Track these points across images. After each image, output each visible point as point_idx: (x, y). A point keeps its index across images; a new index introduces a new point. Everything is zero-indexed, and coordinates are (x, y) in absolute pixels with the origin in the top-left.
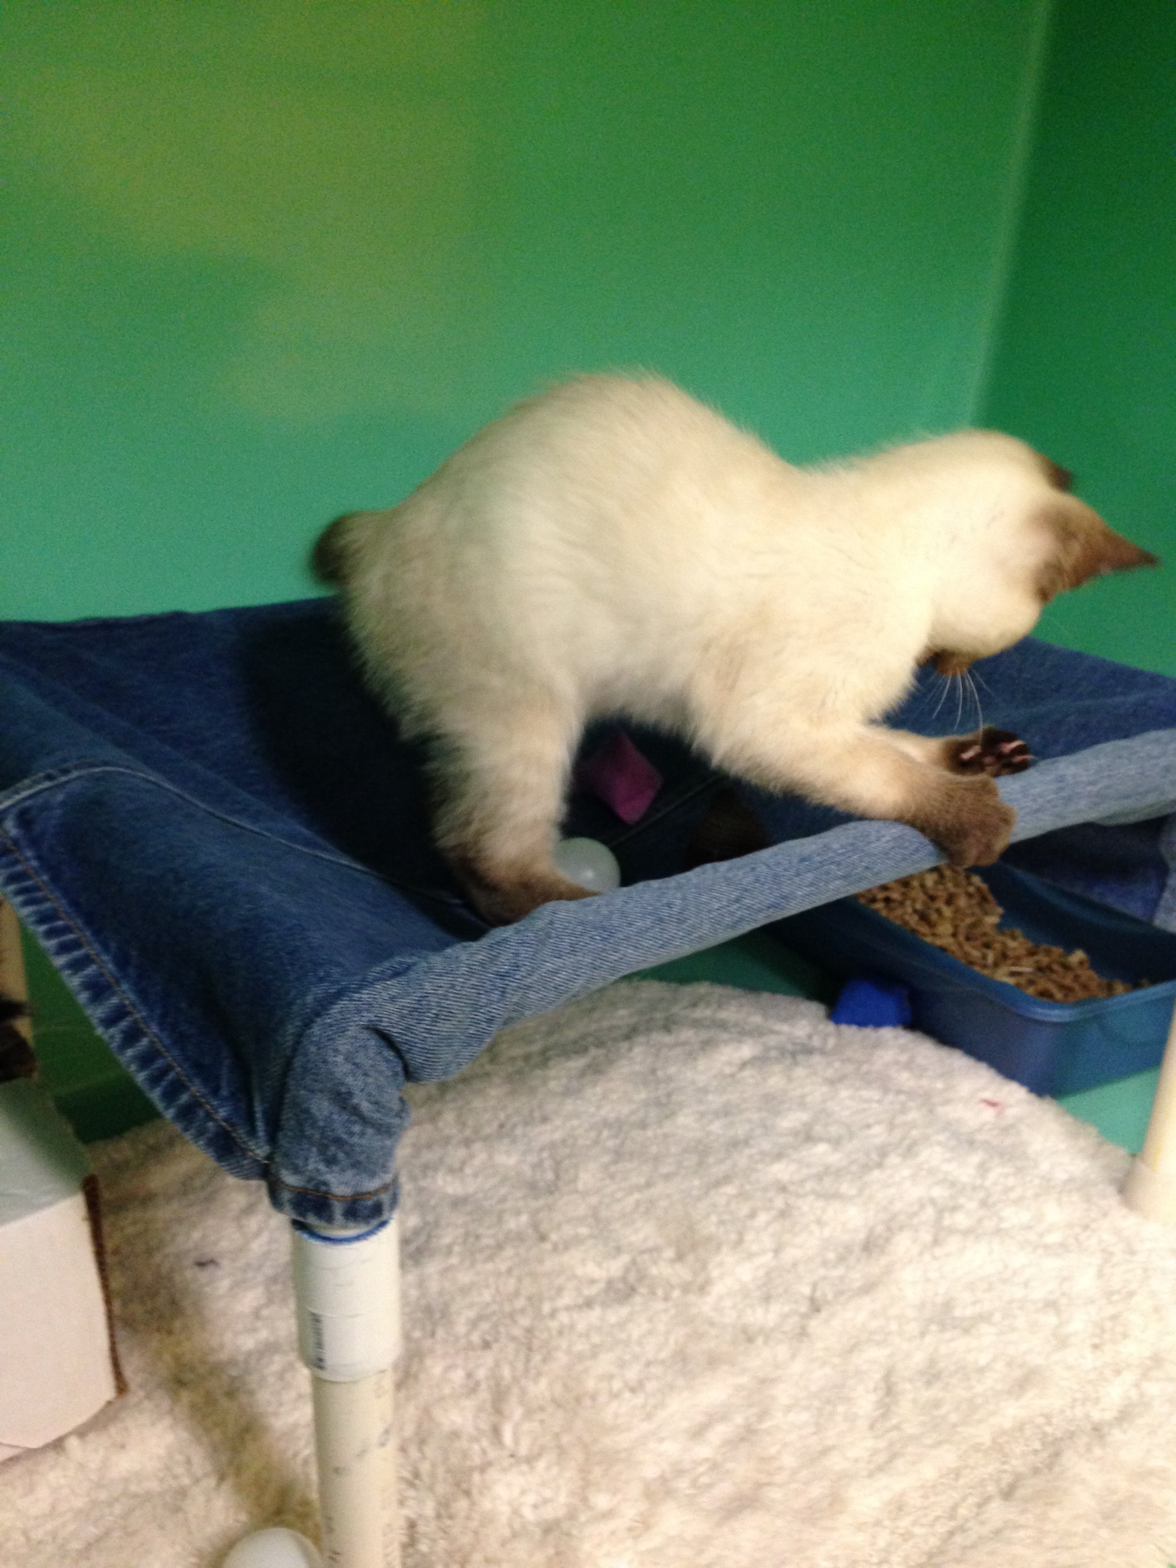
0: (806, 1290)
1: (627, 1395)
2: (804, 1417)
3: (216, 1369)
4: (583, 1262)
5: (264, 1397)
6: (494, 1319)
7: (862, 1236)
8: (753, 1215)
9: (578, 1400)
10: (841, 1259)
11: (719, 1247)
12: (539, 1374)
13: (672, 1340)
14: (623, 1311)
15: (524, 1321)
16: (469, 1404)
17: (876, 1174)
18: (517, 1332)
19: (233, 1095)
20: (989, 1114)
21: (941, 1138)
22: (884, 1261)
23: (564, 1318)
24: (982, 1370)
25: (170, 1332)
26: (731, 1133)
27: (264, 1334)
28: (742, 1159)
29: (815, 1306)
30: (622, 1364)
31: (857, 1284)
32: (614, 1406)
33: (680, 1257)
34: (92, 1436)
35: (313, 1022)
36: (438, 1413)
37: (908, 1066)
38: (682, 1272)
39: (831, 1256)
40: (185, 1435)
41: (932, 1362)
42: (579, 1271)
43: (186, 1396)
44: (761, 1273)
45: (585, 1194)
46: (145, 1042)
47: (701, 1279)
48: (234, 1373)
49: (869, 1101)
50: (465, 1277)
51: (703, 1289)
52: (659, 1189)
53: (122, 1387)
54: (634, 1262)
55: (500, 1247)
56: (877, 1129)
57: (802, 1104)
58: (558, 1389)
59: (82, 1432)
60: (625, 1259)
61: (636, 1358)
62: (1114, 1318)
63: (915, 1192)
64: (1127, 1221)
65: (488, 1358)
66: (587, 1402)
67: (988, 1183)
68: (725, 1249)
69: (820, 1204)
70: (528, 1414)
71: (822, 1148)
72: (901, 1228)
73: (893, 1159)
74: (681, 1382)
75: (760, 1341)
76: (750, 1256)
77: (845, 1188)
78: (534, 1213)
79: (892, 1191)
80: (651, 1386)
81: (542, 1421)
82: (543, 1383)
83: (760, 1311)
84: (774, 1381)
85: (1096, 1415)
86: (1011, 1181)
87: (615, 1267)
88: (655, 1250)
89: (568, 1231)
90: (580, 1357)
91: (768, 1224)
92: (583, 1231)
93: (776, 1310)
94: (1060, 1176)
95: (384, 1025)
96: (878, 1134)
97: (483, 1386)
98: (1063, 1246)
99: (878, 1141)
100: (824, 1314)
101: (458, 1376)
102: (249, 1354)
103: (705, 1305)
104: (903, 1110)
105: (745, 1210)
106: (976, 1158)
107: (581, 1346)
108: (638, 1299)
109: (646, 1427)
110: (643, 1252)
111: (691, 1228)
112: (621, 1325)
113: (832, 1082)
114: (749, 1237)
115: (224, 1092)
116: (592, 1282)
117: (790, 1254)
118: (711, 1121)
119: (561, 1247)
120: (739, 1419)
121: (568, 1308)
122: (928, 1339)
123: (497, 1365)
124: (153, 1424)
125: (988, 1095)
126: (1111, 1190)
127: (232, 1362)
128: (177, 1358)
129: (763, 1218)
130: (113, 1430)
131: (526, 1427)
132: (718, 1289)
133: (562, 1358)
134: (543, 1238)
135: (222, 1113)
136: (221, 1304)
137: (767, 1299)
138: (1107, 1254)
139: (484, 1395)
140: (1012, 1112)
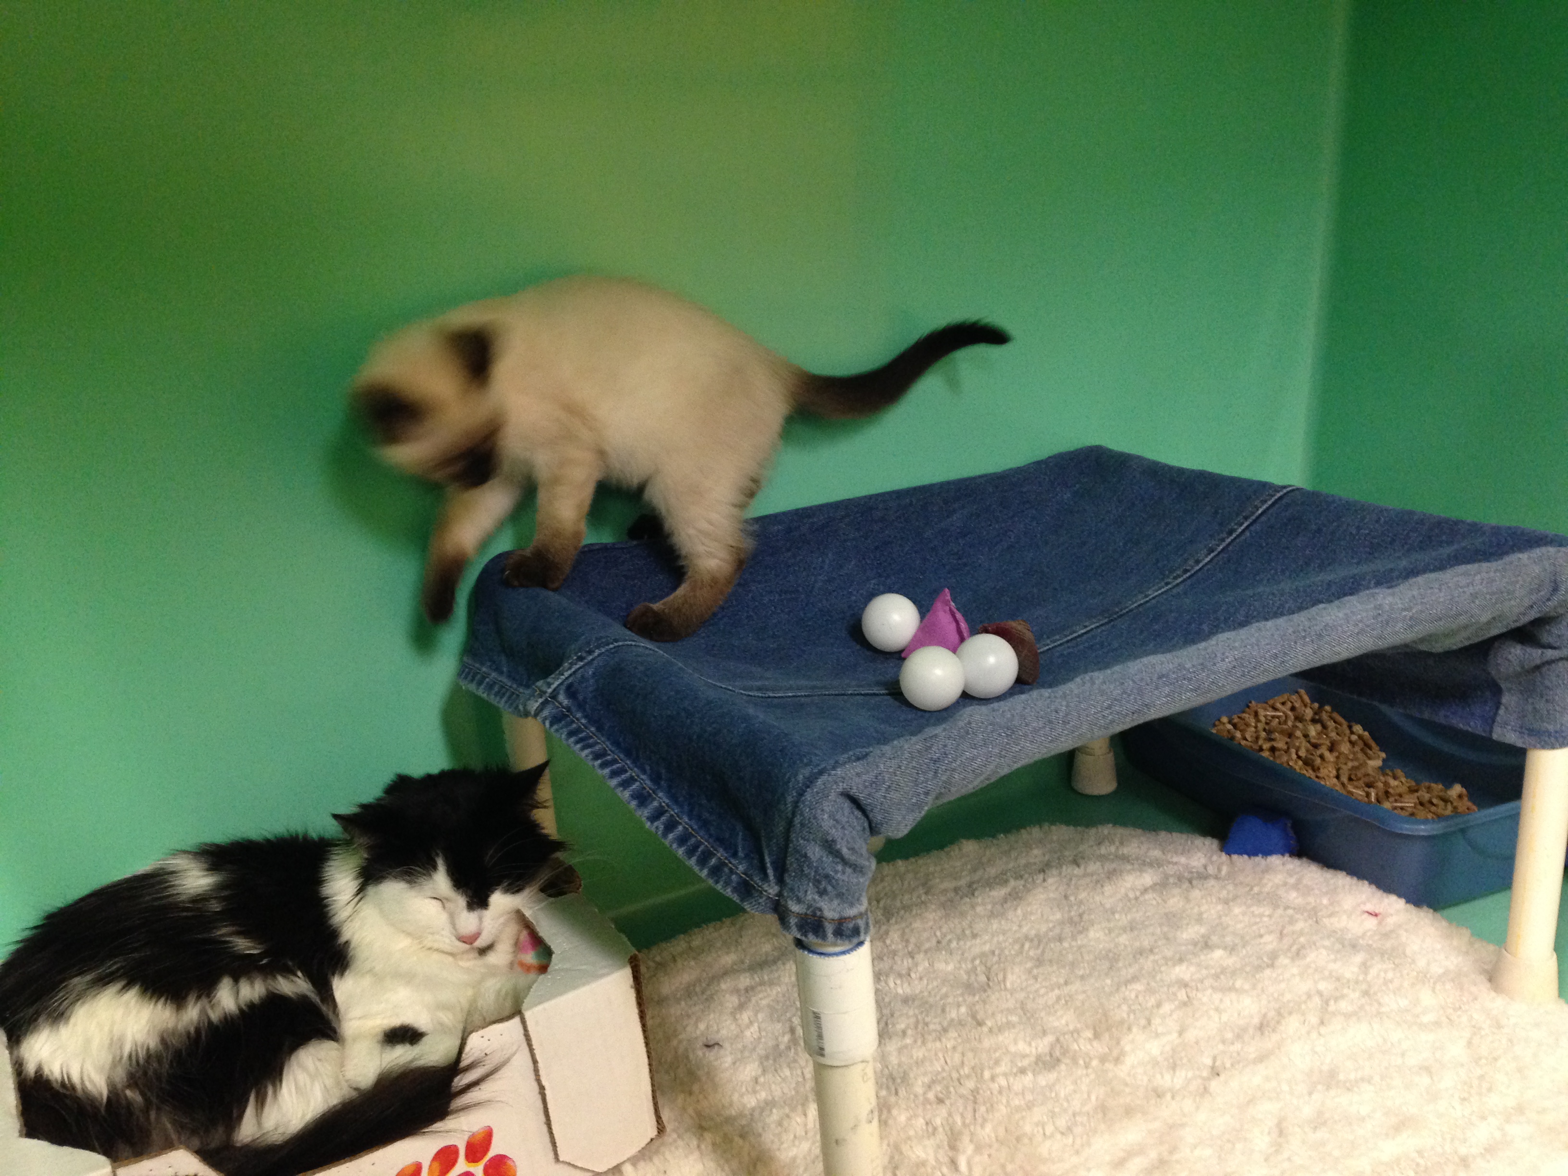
0: (1209, 1062)
1: (1058, 1136)
2: (1208, 1152)
3: (729, 1120)
4: (1015, 1042)
5: (768, 1138)
6: (945, 1082)
7: (1256, 1021)
8: (1159, 1005)
9: (1018, 1139)
10: (1238, 1037)
11: (1129, 1029)
12: (985, 1120)
13: (1093, 1098)
14: (1052, 1076)
15: (970, 1084)
16: (930, 1143)
17: (1268, 972)
18: (963, 1091)
19: (747, 856)
20: (1371, 923)
21: (1327, 943)
22: (1275, 1037)
23: (1003, 1082)
24: (1363, 1119)
25: (691, 1093)
26: (1137, 944)
27: (763, 1095)
28: (1148, 963)
29: (1216, 1072)
30: (1053, 1115)
31: (1253, 1056)
32: (1048, 1143)
33: (1097, 1036)
34: (642, 1164)
35: (805, 791)
36: (905, 1148)
37: (1296, 887)
38: (1100, 1048)
39: (1229, 1035)
40: (711, 1165)
41: (1320, 1113)
42: (1013, 1049)
43: (708, 1136)
44: (1168, 1048)
45: (1012, 992)
46: (680, 828)
47: (1115, 1053)
48: (744, 1122)
49: (1261, 916)
50: (918, 1053)
51: (1117, 1060)
52: (1076, 986)
53: (661, 1129)
54: (1058, 1040)
55: (945, 1030)
56: (1268, 938)
57: (1199, 920)
58: (1001, 1132)
59: (634, 1160)
60: (1050, 1038)
61: (1065, 1110)
62: (1481, 1078)
63: (1303, 987)
64: (1495, 1003)
65: (943, 1111)
66: (1026, 1141)
67: (1369, 978)
68: (1135, 1029)
69: (1217, 996)
70: (978, 1149)
71: (1218, 953)
72: (1290, 1013)
73: (1283, 960)
74: (1103, 1126)
75: (1169, 1096)
76: (1157, 1035)
77: (1238, 983)
78: (971, 1007)
79: (1283, 986)
80: (1078, 1130)
81: (989, 1156)
82: (988, 1128)
83: (1168, 1077)
84: (1183, 1125)
86: (1390, 975)
87: (1042, 1045)
88: (1077, 1031)
89: (1001, 1019)
90: (1018, 1109)
91: (1172, 1012)
92: (1014, 1019)
93: (1182, 1075)
94: (1437, 970)
95: (854, 792)
96: (1270, 942)
97: (941, 1130)
98: (1437, 1024)
99: (1269, 947)
100: (1222, 1077)
101: (920, 1122)
102: (753, 1109)
103: (1122, 1071)
104: (1292, 921)
105: (1152, 1001)
106: (1359, 958)
107: (1016, 1102)
108: (1063, 1067)
109: (1075, 1160)
110: (1064, 1034)
111: (1105, 1015)
112: (1051, 1087)
113: (1226, 902)
114: (1156, 1021)
115: (741, 854)
116: (1024, 1056)
117: (1191, 1035)
118: (1119, 935)
119: (995, 1030)
120: (1153, 1155)
121: (1005, 1075)
122: (1315, 1096)
123: (950, 1114)
124: (686, 1156)
125: (1369, 907)
126: (1482, 978)
127: (741, 1115)
128: (699, 1114)
129: (1167, 1008)
130: (656, 1160)
131: (977, 1159)
132: (1130, 1060)
133: (1003, 1110)
134: (980, 1024)
135: (741, 868)
136: (727, 1074)
137: (1174, 1067)
138: (1476, 1029)
139: (941, 1136)
140: (1391, 921)
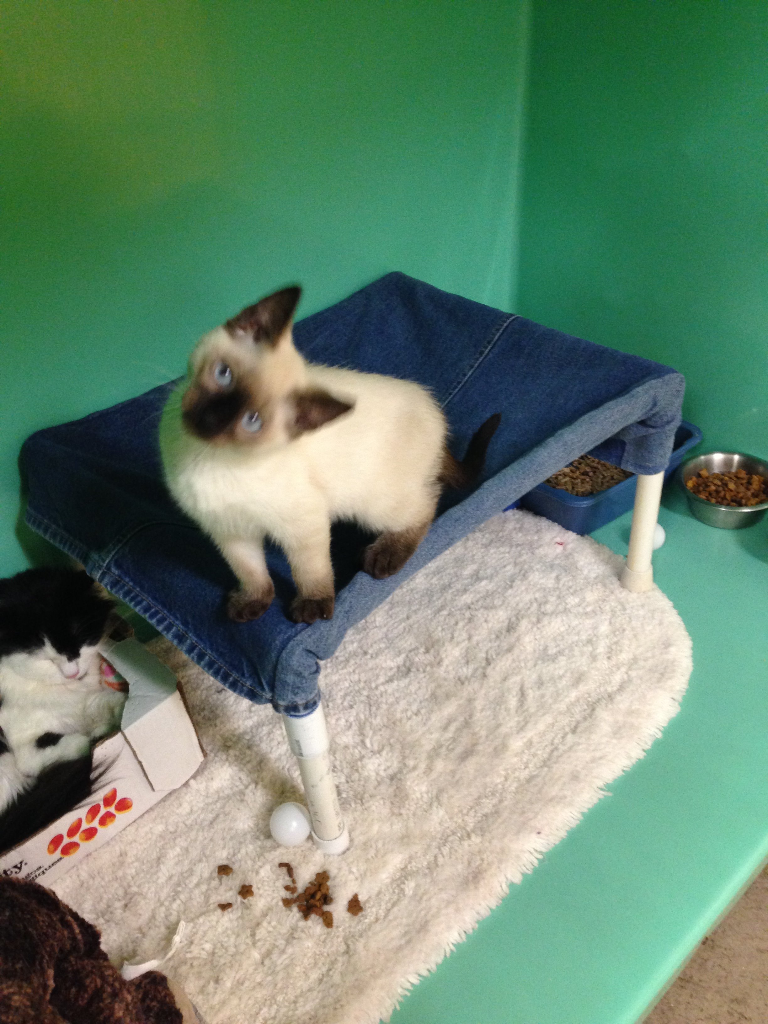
0: (483, 655)
1: (414, 717)
2: (488, 713)
3: (239, 738)
4: (385, 661)
5: (264, 747)
6: (352, 694)
7: (506, 624)
8: (457, 624)
9: (394, 723)
10: (497, 637)
11: (444, 644)
12: (376, 716)
13: (429, 690)
14: (407, 681)
15: (365, 693)
16: (350, 733)
17: (510, 592)
18: (363, 698)
19: (250, 676)
20: (559, 549)
21: (538, 567)
22: (516, 635)
23: (382, 688)
24: (560, 677)
25: (216, 726)
26: (442, 582)
27: (255, 719)
28: (448, 595)
29: (488, 662)
30: (410, 704)
31: (506, 648)
32: (409, 723)
33: (427, 651)
35: (282, 652)
36: (338, 740)
37: (521, 529)
38: (430, 657)
39: (493, 636)
40: (236, 768)
41: (540, 678)
42: (384, 665)
43: (232, 752)
44: (464, 651)
45: (380, 627)
47: (437, 660)
48: (248, 737)
49: (503, 553)
50: (335, 678)
51: (439, 663)
52: (414, 618)
53: (205, 755)
54: (407, 656)
55: (347, 661)
56: (508, 568)
57: (473, 561)
58: (385, 720)
59: (194, 777)
60: (403, 656)
61: (415, 700)
62: (616, 643)
63: (527, 598)
64: (623, 594)
65: (354, 712)
66: (398, 723)
67: (560, 585)
68: (446, 644)
69: (485, 612)
70: (375, 733)
71: (484, 583)
72: (522, 618)
73: (518, 582)
74: (436, 708)
75: (466, 683)
76: (458, 644)
77: (497, 602)
78: (360, 641)
79: (518, 598)
80: (423, 711)
81: (381, 735)
82: (379, 718)
83: (465, 670)
84: (474, 699)
85: (610, 690)
86: (570, 584)
87: (400, 660)
88: (417, 648)
89: (376, 647)
90: (392, 704)
91: (464, 626)
92: (383, 646)
93: (472, 667)
94: (593, 575)
96: (510, 570)
97: (354, 724)
98: (594, 611)
99: (509, 574)
100: (492, 665)
101: (342, 722)
102: (252, 728)
103: (441, 672)
104: (520, 555)
105: (453, 622)
106: (554, 575)
107: (391, 700)
108: (412, 674)
109: (425, 729)
110: (410, 651)
111: (430, 636)
112: (407, 687)
113: (486, 546)
114: (456, 634)
115: (247, 675)
116: (391, 669)
117: (475, 639)
118: (432, 578)
119: (374, 656)
120: (462, 719)
121: (383, 684)
122: (537, 667)
123: (357, 714)
124: (222, 767)
125: (558, 540)
126: (614, 579)
127: (245, 733)
128: (222, 736)
129: (461, 624)
130: (206, 773)
131: (375, 738)
132: (446, 662)
133: (384, 707)
134: (365, 653)
135: (248, 684)
136: (233, 708)
137: (467, 663)
138: (613, 612)
139: (355, 728)
140: (570, 546)
